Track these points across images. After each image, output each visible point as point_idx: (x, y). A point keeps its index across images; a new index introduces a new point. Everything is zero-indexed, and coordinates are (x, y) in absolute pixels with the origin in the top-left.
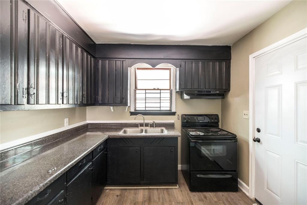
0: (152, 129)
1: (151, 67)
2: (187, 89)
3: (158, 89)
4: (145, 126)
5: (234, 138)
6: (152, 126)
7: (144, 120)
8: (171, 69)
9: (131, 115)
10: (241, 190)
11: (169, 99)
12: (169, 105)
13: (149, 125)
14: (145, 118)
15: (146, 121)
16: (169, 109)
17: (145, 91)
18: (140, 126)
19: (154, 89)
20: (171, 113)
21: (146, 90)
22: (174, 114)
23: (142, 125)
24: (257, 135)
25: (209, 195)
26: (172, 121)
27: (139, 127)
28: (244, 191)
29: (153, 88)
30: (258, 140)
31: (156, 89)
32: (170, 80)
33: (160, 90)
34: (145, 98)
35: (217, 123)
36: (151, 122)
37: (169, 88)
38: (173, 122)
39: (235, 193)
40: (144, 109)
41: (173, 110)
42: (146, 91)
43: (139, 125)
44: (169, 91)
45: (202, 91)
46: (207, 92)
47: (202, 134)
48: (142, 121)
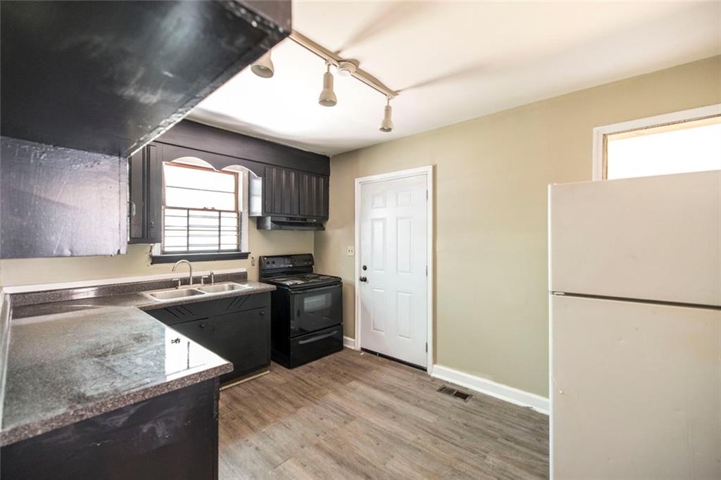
0: (207, 286)
1: (210, 166)
2: (274, 213)
3: (213, 210)
4: (193, 283)
5: (337, 282)
6: (208, 281)
7: (191, 271)
8: (238, 174)
9: (152, 264)
10: (346, 347)
11: (236, 229)
12: (235, 240)
13: (202, 280)
14: (193, 267)
15: (195, 274)
16: (235, 247)
17: (186, 211)
18: (182, 284)
19: (205, 209)
20: (240, 256)
21: (188, 209)
22: (245, 256)
23: (185, 282)
24: (364, 274)
25: (314, 364)
26: (243, 270)
27: (180, 287)
28: (348, 346)
29: (202, 208)
30: (364, 280)
31: (210, 208)
32: (236, 193)
33: (220, 211)
34: (188, 227)
35: (311, 267)
36: (205, 274)
37: (233, 208)
38: (245, 271)
39: (340, 352)
40: (185, 249)
41: (244, 250)
42: (190, 211)
43: (180, 282)
44: (235, 215)
45: (294, 219)
46: (302, 219)
47: (299, 282)
48: (186, 275)
